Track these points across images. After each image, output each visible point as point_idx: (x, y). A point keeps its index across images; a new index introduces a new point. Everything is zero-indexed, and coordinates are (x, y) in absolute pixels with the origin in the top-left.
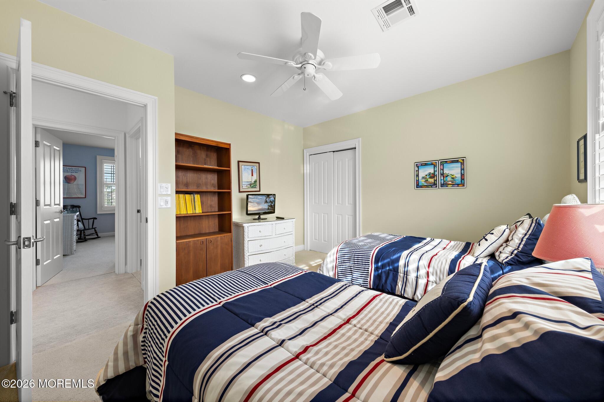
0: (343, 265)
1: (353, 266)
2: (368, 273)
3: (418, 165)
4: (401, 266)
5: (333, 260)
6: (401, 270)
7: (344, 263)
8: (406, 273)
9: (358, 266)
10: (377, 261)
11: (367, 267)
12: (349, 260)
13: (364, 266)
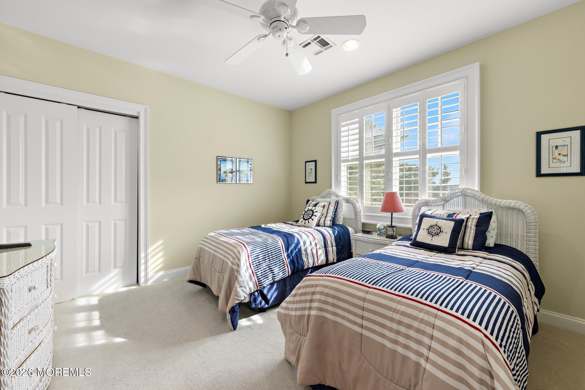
0: (260, 267)
1: (269, 263)
2: (284, 263)
3: (221, 159)
4: (302, 246)
5: (247, 268)
6: (303, 249)
7: (260, 265)
8: (306, 250)
9: (274, 262)
10: (287, 249)
11: (281, 258)
12: (264, 259)
13: (278, 259)
